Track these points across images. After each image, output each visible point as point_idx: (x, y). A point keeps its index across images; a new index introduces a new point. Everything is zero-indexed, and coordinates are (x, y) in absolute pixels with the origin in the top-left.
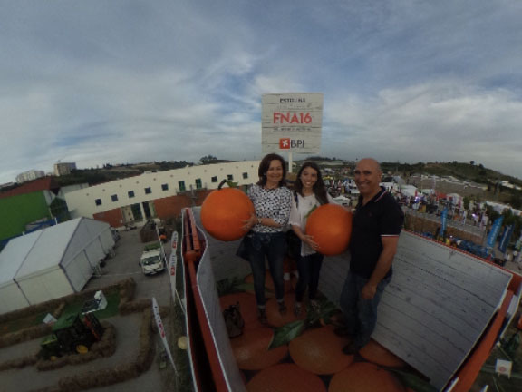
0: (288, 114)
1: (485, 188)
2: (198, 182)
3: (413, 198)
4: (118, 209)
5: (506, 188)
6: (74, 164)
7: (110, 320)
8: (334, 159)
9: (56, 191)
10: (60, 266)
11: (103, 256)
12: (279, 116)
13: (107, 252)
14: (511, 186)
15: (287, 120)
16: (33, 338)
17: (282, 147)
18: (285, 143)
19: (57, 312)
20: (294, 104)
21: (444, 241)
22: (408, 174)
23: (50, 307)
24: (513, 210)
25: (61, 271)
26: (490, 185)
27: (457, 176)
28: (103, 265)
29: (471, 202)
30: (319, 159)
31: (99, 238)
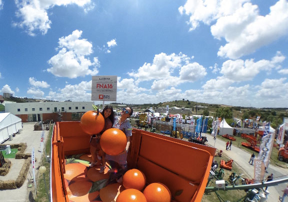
0: (103, 85)
2: (63, 108)
3: (158, 118)
4: (27, 115)
5: (200, 108)
8: (122, 104)
9: (2, 101)
11: (15, 132)
12: (99, 85)
13: (17, 131)
14: (203, 107)
22: (155, 108)
26: (193, 108)
27: (178, 107)
28: (14, 136)
29: (186, 116)
30: (116, 103)
31: (15, 124)
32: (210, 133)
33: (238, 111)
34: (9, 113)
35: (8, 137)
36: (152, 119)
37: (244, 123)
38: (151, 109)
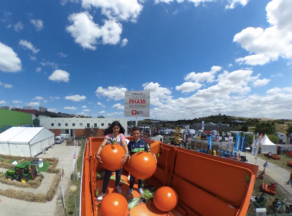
0: (136, 100)
1: (228, 125)
2: (96, 125)
3: (194, 135)
4: (60, 130)
5: (238, 123)
6: (47, 109)
7: (42, 173)
8: (156, 120)
9: (37, 116)
10: (29, 143)
11: (48, 146)
12: (132, 101)
13: (50, 145)
14: (241, 122)
15: (135, 102)
16: (4, 168)
17: (133, 114)
18: (134, 112)
19: (20, 161)
22: (191, 124)
23: (17, 159)
24: (244, 133)
25: (28, 146)
26: (231, 124)
28: (47, 150)
29: (223, 133)
30: (149, 120)
31: (49, 138)
32: (250, 151)
33: (282, 125)
35: (41, 151)
36: (186, 136)
37: (289, 138)
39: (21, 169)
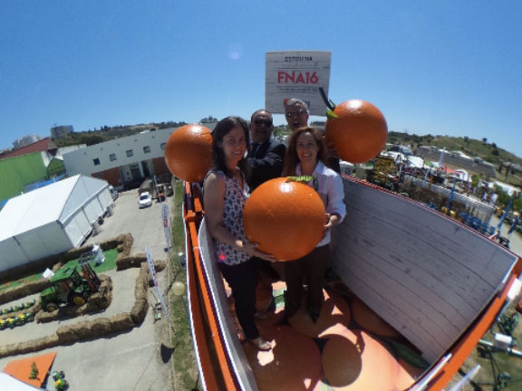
0: (293, 74)
3: (418, 169)
4: (117, 168)
6: (71, 127)
7: (107, 273)
9: (53, 152)
10: (58, 222)
11: (101, 214)
12: (284, 76)
13: (105, 210)
15: (292, 79)
19: (55, 267)
20: (299, 63)
21: (449, 214)
22: (416, 145)
23: (49, 261)
26: (501, 165)
27: (467, 153)
28: (101, 222)
29: (481, 180)
31: (97, 195)
34: (78, 176)
35: (90, 229)
36: (403, 169)
38: (404, 148)
39: (65, 280)
